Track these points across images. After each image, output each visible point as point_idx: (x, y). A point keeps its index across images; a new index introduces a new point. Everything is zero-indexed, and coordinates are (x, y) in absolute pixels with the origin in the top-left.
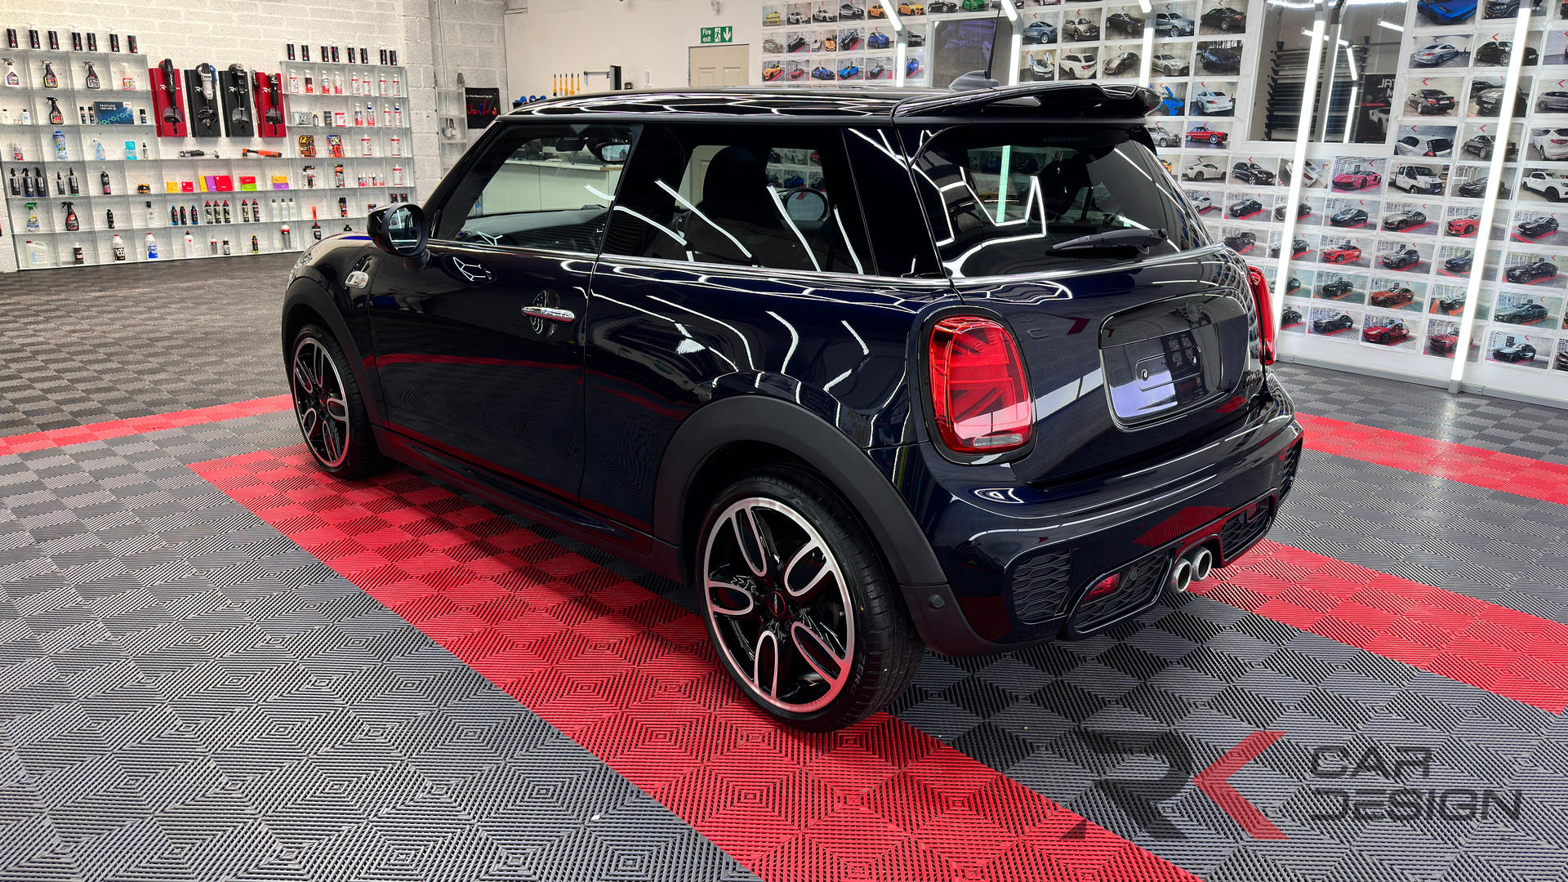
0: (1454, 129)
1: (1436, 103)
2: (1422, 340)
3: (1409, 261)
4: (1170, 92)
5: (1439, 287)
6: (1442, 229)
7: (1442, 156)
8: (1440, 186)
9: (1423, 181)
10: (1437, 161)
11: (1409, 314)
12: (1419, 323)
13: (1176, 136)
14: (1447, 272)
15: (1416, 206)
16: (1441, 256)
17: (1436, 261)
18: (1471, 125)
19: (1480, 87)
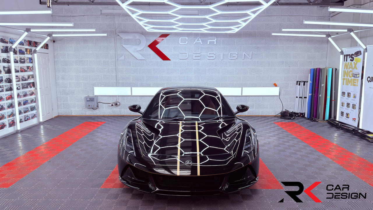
2: (8, 126)
3: (2, 109)
5: (7, 112)
6: (5, 99)
7: (2, 83)
8: (3, 90)
12: (6, 121)
14: (8, 108)
17: (6, 107)
18: (4, 76)
19: (4, 68)
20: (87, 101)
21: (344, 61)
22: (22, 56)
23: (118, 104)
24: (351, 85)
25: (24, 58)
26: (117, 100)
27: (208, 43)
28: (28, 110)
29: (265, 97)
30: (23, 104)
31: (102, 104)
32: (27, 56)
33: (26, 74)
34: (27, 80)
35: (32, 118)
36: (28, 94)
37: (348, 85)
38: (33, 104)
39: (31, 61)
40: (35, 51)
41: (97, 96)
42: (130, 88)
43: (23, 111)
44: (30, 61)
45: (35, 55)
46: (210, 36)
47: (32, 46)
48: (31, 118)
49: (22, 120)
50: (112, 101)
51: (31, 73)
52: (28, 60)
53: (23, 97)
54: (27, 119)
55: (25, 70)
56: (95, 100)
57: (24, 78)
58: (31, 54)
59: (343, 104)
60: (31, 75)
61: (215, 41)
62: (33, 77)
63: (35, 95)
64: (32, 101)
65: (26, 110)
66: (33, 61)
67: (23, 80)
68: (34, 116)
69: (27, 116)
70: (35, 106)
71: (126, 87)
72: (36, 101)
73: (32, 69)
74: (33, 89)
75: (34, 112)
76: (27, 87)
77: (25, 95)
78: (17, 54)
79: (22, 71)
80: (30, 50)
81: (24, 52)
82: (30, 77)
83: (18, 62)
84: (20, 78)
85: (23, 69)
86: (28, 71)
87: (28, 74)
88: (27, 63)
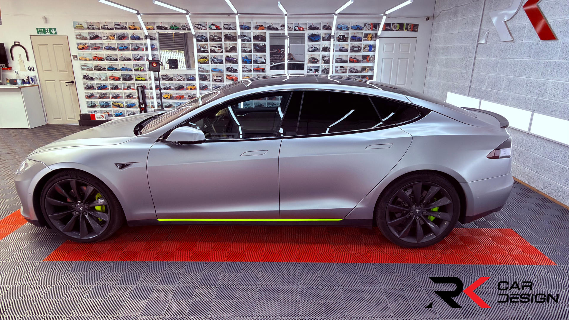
0: (319, 67)
1: (314, 61)
4: (247, 57)
7: (317, 73)
13: (250, 69)
18: (321, 65)
19: (323, 57)
22: (356, 44)
25: (359, 45)
32: (365, 43)
33: (358, 66)
34: (360, 73)
39: (373, 49)
45: (378, 41)
51: (370, 64)
52: (368, 48)
55: (358, 60)
57: (354, 69)
58: (374, 41)
60: (368, 67)
62: (373, 70)
66: (376, 49)
67: (351, 72)
73: (371, 59)
78: (348, 42)
79: (353, 61)
80: (372, 35)
81: (362, 39)
82: (366, 70)
83: (348, 50)
84: (347, 70)
85: (354, 58)
86: (364, 61)
87: (362, 66)
88: (364, 52)
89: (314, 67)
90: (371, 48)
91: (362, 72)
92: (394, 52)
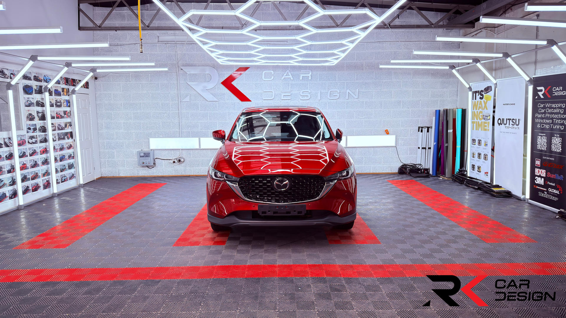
0: (36, 124)
1: (31, 117)
2: (42, 187)
3: (35, 165)
5: (42, 170)
6: (39, 154)
7: (36, 132)
8: (36, 141)
9: (34, 140)
10: (35, 134)
11: (39, 180)
12: (40, 181)
14: (42, 165)
15: (34, 148)
16: (41, 161)
17: (40, 163)
18: (38, 123)
19: (38, 112)
20: (141, 157)
21: (473, 100)
22: (58, 98)
23: (182, 160)
24: (482, 130)
25: (60, 100)
26: (180, 155)
27: (301, 79)
28: (66, 168)
29: (376, 148)
30: (59, 160)
31: (161, 160)
32: (64, 98)
33: (62, 122)
34: (64, 130)
35: (70, 180)
36: (65, 147)
37: (478, 130)
38: (71, 161)
39: (69, 104)
40: (74, 92)
41: (153, 150)
42: (198, 139)
43: (59, 170)
44: (67, 104)
45: (74, 96)
46: (303, 70)
47: (69, 85)
48: (68, 179)
49: (59, 181)
50: (175, 156)
51: (68, 120)
52: (65, 103)
53: (59, 151)
54: (64, 179)
55: (61, 116)
56: (151, 155)
57: (60, 126)
58: (69, 96)
59: (473, 155)
60: (69, 123)
61: (309, 75)
62: (71, 125)
63: (73, 148)
64: (70, 157)
65: (63, 168)
66: (71, 104)
67: (59, 129)
68: (72, 177)
69: (64, 175)
70: (74, 163)
71: (192, 137)
72: (74, 156)
73: (69, 114)
74: (70, 140)
75: (72, 171)
76: (64, 139)
77: (62, 149)
78: (52, 96)
79: (58, 117)
80: (67, 90)
81: (61, 94)
82: (67, 126)
83: (54, 105)
84: (55, 127)
85: (59, 114)
86: (65, 117)
87: (65, 122)
88: (64, 107)
89: (33, 125)
90: (69, 103)
91: (66, 128)
92: (80, 108)
